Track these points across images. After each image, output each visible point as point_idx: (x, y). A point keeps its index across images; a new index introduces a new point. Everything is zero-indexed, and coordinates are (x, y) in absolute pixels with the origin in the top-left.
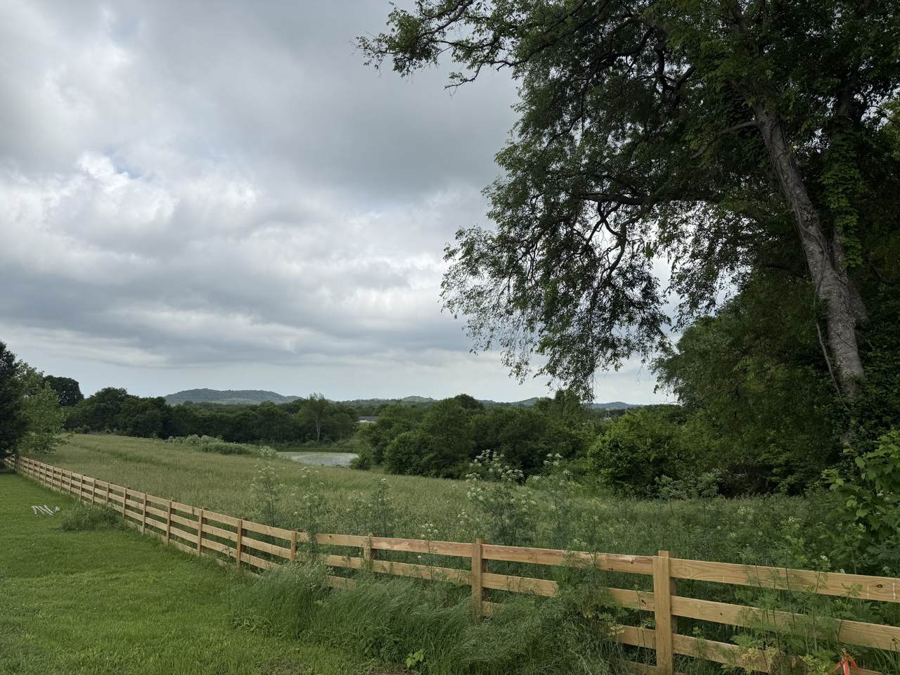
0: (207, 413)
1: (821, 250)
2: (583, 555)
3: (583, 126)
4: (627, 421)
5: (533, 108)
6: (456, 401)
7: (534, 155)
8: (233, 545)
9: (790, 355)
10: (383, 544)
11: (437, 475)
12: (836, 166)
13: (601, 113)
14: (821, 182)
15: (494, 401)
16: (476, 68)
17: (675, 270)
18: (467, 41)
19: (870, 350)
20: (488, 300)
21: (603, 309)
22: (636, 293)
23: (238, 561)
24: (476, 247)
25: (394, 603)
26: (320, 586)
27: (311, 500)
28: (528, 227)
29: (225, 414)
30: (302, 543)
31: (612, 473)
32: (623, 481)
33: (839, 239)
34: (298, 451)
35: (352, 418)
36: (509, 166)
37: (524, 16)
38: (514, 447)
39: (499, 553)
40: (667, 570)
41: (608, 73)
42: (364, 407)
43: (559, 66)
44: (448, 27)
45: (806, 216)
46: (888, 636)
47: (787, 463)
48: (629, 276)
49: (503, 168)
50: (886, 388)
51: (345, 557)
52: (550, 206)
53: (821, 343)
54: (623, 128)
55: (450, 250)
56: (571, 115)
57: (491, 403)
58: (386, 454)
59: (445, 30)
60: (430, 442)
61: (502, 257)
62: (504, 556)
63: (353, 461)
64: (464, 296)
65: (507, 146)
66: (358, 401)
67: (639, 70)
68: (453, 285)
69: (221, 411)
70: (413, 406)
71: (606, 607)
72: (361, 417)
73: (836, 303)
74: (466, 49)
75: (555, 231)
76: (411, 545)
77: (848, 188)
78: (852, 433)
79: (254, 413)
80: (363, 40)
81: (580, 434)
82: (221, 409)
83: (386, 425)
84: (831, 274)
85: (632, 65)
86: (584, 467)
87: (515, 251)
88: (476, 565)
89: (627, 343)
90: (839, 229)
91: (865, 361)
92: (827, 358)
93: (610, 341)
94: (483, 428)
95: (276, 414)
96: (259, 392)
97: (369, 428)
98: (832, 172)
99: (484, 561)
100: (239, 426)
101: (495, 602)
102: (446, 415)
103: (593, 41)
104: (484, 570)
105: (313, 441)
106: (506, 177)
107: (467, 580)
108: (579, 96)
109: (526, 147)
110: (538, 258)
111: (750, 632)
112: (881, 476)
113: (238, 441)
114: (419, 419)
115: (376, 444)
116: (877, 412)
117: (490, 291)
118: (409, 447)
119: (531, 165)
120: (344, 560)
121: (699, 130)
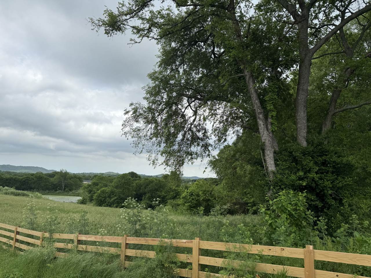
0: (8, 176)
1: (263, 124)
2: (166, 240)
3: (183, 68)
4: (197, 184)
5: (164, 57)
6: (129, 174)
7: (163, 76)
8: (12, 239)
9: (252, 161)
10: (83, 238)
11: (117, 207)
12: (270, 94)
13: (191, 63)
14: (265, 99)
15: (145, 175)
16: (141, 38)
17: (213, 127)
18: (138, 26)
19: (278, 161)
20: (142, 133)
21: (188, 139)
22: (200, 135)
23: (14, 246)
24: (138, 110)
25: (84, 264)
26: (50, 258)
27: (51, 218)
28: (160, 105)
29: (17, 177)
30: (45, 238)
31: (190, 205)
32: (194, 208)
33: (270, 120)
34: (53, 195)
35: (80, 181)
36: (153, 79)
37: (162, 21)
38: (152, 194)
39: (133, 240)
40: (198, 246)
41: (195, 48)
42: (86, 176)
43: (176, 42)
44: (129, 20)
45: (259, 111)
46: (272, 268)
47: (253, 202)
48: (198, 127)
49: (150, 80)
50: (283, 176)
51: (65, 244)
52: (170, 97)
53: (262, 157)
54: (198, 70)
55: (127, 111)
56: (179, 62)
57: (144, 176)
58: (94, 197)
59: (128, 21)
60: (115, 192)
61: (149, 116)
62: (135, 241)
63: (79, 200)
64: (132, 130)
65: (153, 71)
66: (83, 173)
67: (206, 49)
68: (127, 125)
69: (16, 176)
70: (109, 176)
71: (174, 261)
72: (84, 181)
73: (268, 143)
74: (137, 30)
75: (171, 108)
76: (96, 238)
77: (273, 102)
78: (271, 192)
79: (32, 177)
80: (92, 19)
81: (179, 189)
82: (16, 174)
83: (95, 184)
84: (266, 133)
85: (203, 46)
86: (179, 203)
87: (154, 114)
88: (123, 246)
89: (196, 154)
90: (270, 117)
91: (276, 165)
92: (264, 163)
93: (190, 153)
94: (139, 186)
95: (43, 178)
96: (36, 167)
97: (88, 186)
98: (268, 96)
99: (127, 244)
100: (24, 183)
101: (130, 261)
102: (123, 181)
103: (189, 34)
104: (126, 248)
105: (60, 191)
106: (152, 83)
107: (119, 252)
108: (183, 55)
109: (161, 73)
110: (164, 118)
111: (226, 269)
112: (278, 208)
113: (23, 190)
114: (111, 182)
115: (90, 193)
116: (279, 184)
117: (144, 129)
118: (105, 194)
119: (162, 80)
120: (65, 245)
121: (224, 75)
